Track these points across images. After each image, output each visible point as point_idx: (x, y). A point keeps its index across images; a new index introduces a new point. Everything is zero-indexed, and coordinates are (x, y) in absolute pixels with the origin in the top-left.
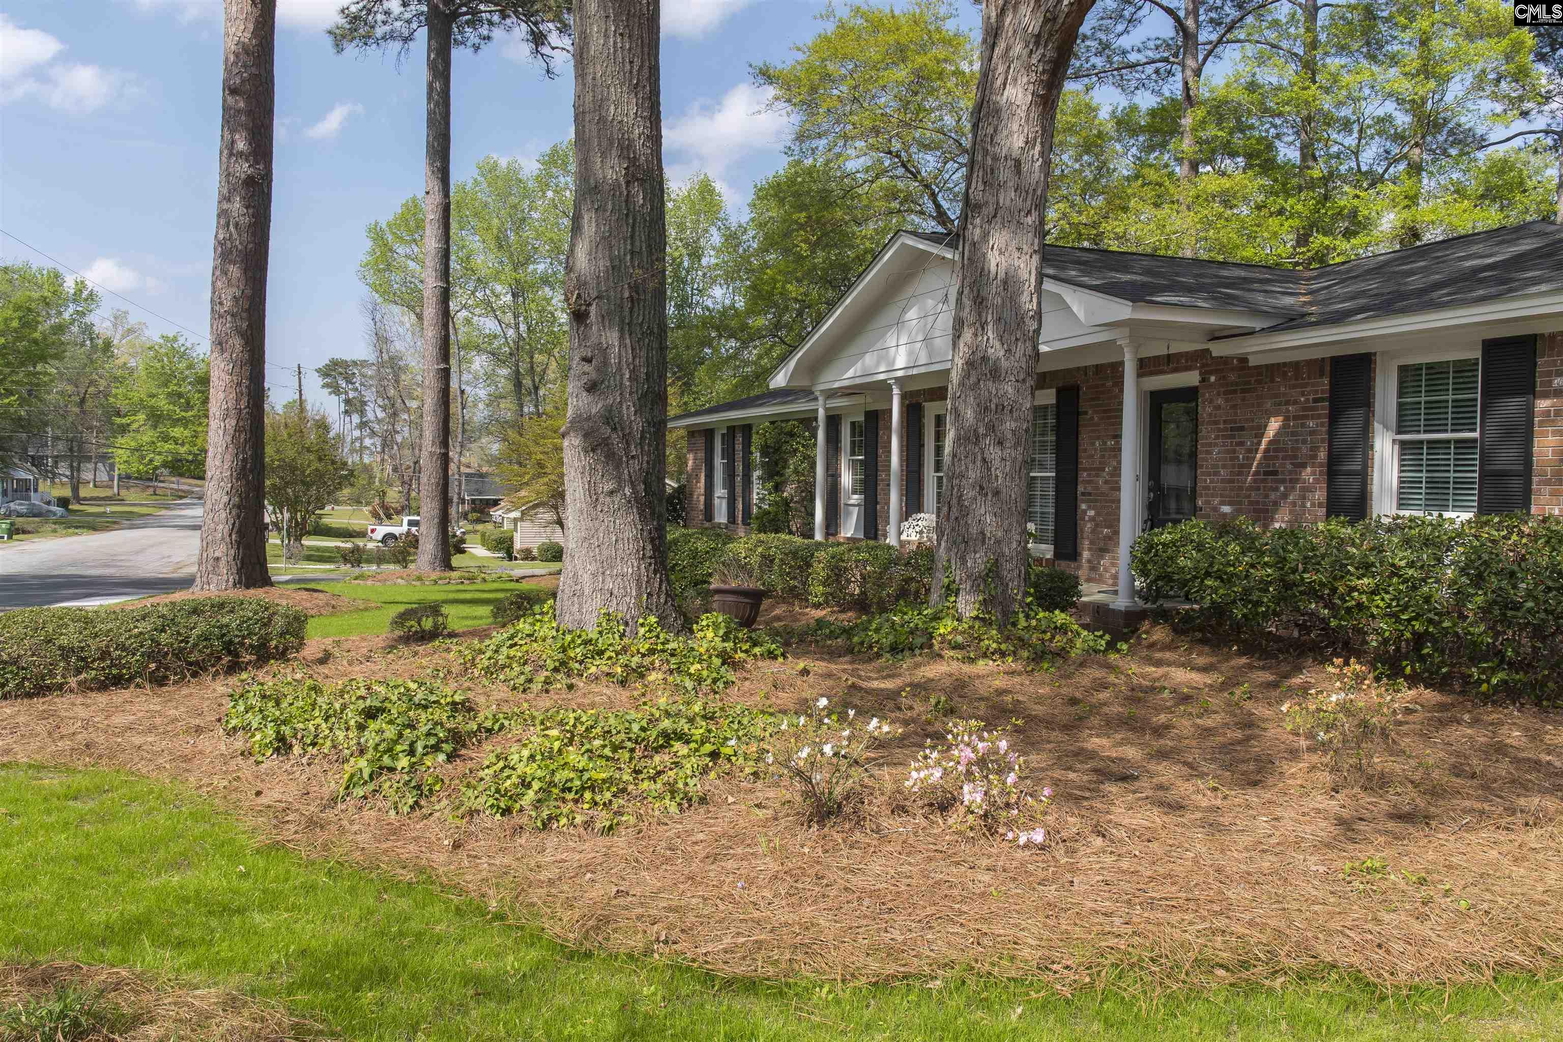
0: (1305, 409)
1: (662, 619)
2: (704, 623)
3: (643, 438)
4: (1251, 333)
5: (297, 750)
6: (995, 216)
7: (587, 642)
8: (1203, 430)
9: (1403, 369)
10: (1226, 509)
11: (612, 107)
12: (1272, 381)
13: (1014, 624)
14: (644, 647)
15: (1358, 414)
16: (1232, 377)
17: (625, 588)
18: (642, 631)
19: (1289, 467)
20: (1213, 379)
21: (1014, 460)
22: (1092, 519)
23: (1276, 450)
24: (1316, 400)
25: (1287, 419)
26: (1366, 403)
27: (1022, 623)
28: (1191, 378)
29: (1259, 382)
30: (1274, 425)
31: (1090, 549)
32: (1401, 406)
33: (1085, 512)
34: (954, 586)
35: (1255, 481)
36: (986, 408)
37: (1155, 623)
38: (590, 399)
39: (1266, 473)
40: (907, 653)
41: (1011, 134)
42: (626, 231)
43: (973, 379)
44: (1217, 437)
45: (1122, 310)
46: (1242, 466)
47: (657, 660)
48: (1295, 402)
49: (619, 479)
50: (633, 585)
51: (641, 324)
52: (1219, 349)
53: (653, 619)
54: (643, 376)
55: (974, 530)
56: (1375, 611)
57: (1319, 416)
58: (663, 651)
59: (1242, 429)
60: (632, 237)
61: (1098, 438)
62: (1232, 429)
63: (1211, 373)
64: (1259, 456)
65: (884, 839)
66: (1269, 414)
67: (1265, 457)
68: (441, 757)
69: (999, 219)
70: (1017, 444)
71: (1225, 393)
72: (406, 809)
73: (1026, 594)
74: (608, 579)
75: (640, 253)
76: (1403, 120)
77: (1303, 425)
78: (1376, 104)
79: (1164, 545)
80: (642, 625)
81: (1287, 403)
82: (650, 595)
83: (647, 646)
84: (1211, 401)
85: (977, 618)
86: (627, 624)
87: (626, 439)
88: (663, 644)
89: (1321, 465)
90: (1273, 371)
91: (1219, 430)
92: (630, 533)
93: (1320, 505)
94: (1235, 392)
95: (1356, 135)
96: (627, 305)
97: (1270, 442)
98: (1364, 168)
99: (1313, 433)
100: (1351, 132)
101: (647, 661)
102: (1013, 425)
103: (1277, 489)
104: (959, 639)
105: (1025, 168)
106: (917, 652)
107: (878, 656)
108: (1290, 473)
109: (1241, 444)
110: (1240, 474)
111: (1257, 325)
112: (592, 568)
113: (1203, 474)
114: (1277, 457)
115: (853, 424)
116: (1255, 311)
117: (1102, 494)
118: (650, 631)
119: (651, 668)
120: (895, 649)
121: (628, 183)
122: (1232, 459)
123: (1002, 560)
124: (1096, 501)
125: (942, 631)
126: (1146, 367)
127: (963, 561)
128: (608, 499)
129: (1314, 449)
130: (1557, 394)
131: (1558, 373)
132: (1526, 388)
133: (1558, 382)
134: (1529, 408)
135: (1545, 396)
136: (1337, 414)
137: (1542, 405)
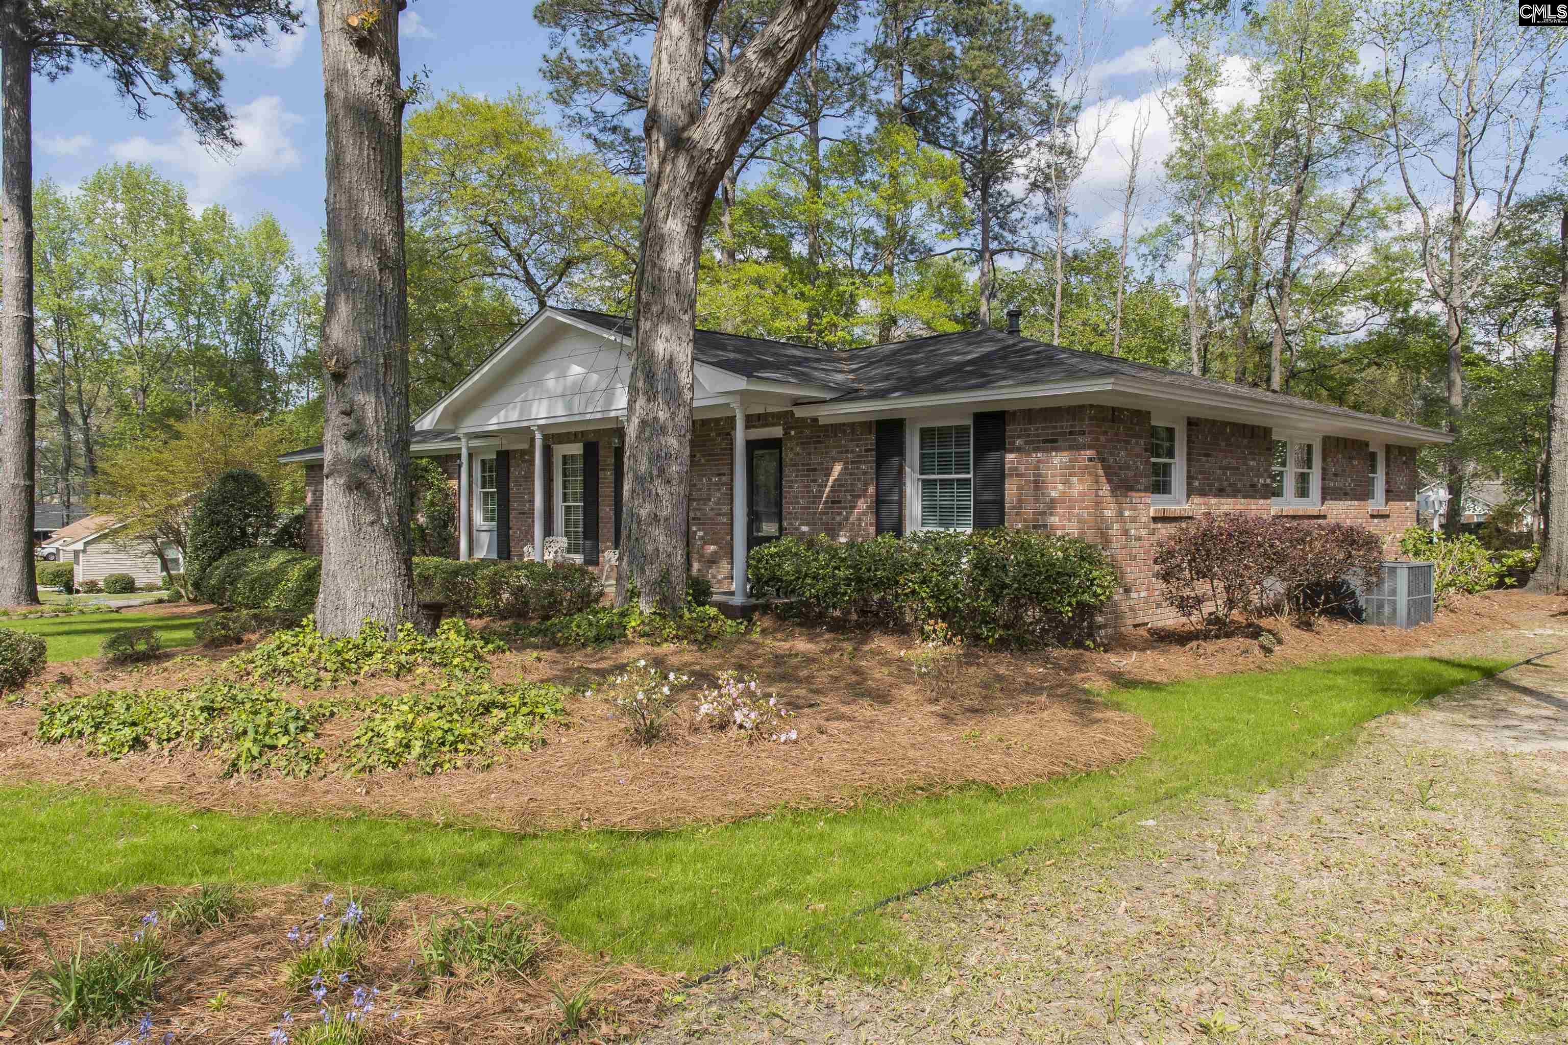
0: (859, 456)
1: (416, 624)
2: (446, 627)
3: (396, 478)
4: (824, 402)
5: (153, 746)
6: (662, 312)
7: (356, 647)
8: (786, 471)
9: (923, 431)
10: (805, 529)
11: (367, 207)
12: (836, 436)
13: (681, 617)
14: (407, 647)
15: (896, 461)
16: (807, 432)
17: (384, 601)
18: (401, 635)
19: (849, 498)
20: (793, 433)
21: (678, 496)
22: (702, 538)
23: (839, 486)
24: (866, 451)
25: (846, 463)
26: (900, 452)
27: (687, 615)
28: (777, 432)
29: (827, 436)
30: (838, 468)
31: (699, 562)
32: (922, 456)
33: (695, 532)
34: (636, 590)
35: (825, 508)
36: (658, 456)
37: (764, 613)
38: (349, 445)
39: (833, 502)
40: (608, 642)
41: (673, 253)
42: (380, 309)
43: (647, 434)
44: (797, 476)
45: (739, 383)
46: (814, 497)
47: (419, 657)
48: (852, 452)
49: (378, 512)
50: (392, 599)
51: (393, 386)
52: (800, 412)
53: (409, 625)
54: (395, 428)
55: (650, 548)
56: (924, 595)
57: (869, 462)
58: (422, 650)
59: (815, 470)
60: (385, 314)
61: (705, 476)
62: (808, 470)
63: (792, 428)
64: (827, 490)
65: (696, 748)
66: (835, 460)
67: (831, 491)
68: (310, 735)
69: (665, 315)
70: (681, 482)
71: (802, 443)
72: (302, 774)
73: (688, 594)
74: (370, 594)
75: (391, 327)
76: (881, 232)
77: (858, 468)
78: (863, 219)
79: (771, 556)
80: (401, 630)
81: (847, 452)
82: (405, 606)
83: (409, 647)
84: (792, 449)
85: (655, 613)
86: (387, 630)
87: (383, 479)
88: (422, 644)
89: (871, 496)
90: (837, 429)
91: (798, 470)
92: (386, 556)
93: (871, 525)
94: (809, 443)
95: (850, 241)
96: (382, 370)
97: (835, 480)
98: (856, 267)
99: (865, 473)
100: (847, 239)
101: (412, 658)
102: (678, 468)
103: (840, 514)
104: (647, 629)
105: (683, 279)
106: (617, 640)
107: (584, 645)
108: (850, 502)
109: (815, 481)
110: (814, 503)
111: (828, 396)
112: (355, 586)
113: (787, 503)
114: (840, 491)
115: (483, 461)
116: (826, 387)
117: (711, 519)
118: (408, 635)
119: (415, 664)
120: (598, 639)
121: (381, 270)
122: (808, 492)
123: (671, 569)
124: (704, 524)
125: (633, 624)
126: (752, 421)
127: (643, 571)
128: (369, 528)
129: (866, 485)
130: (1019, 450)
131: (1019, 437)
132: (1001, 445)
133: (1019, 442)
134: (1003, 459)
135: (1011, 451)
136: (881, 461)
137: (1010, 457)
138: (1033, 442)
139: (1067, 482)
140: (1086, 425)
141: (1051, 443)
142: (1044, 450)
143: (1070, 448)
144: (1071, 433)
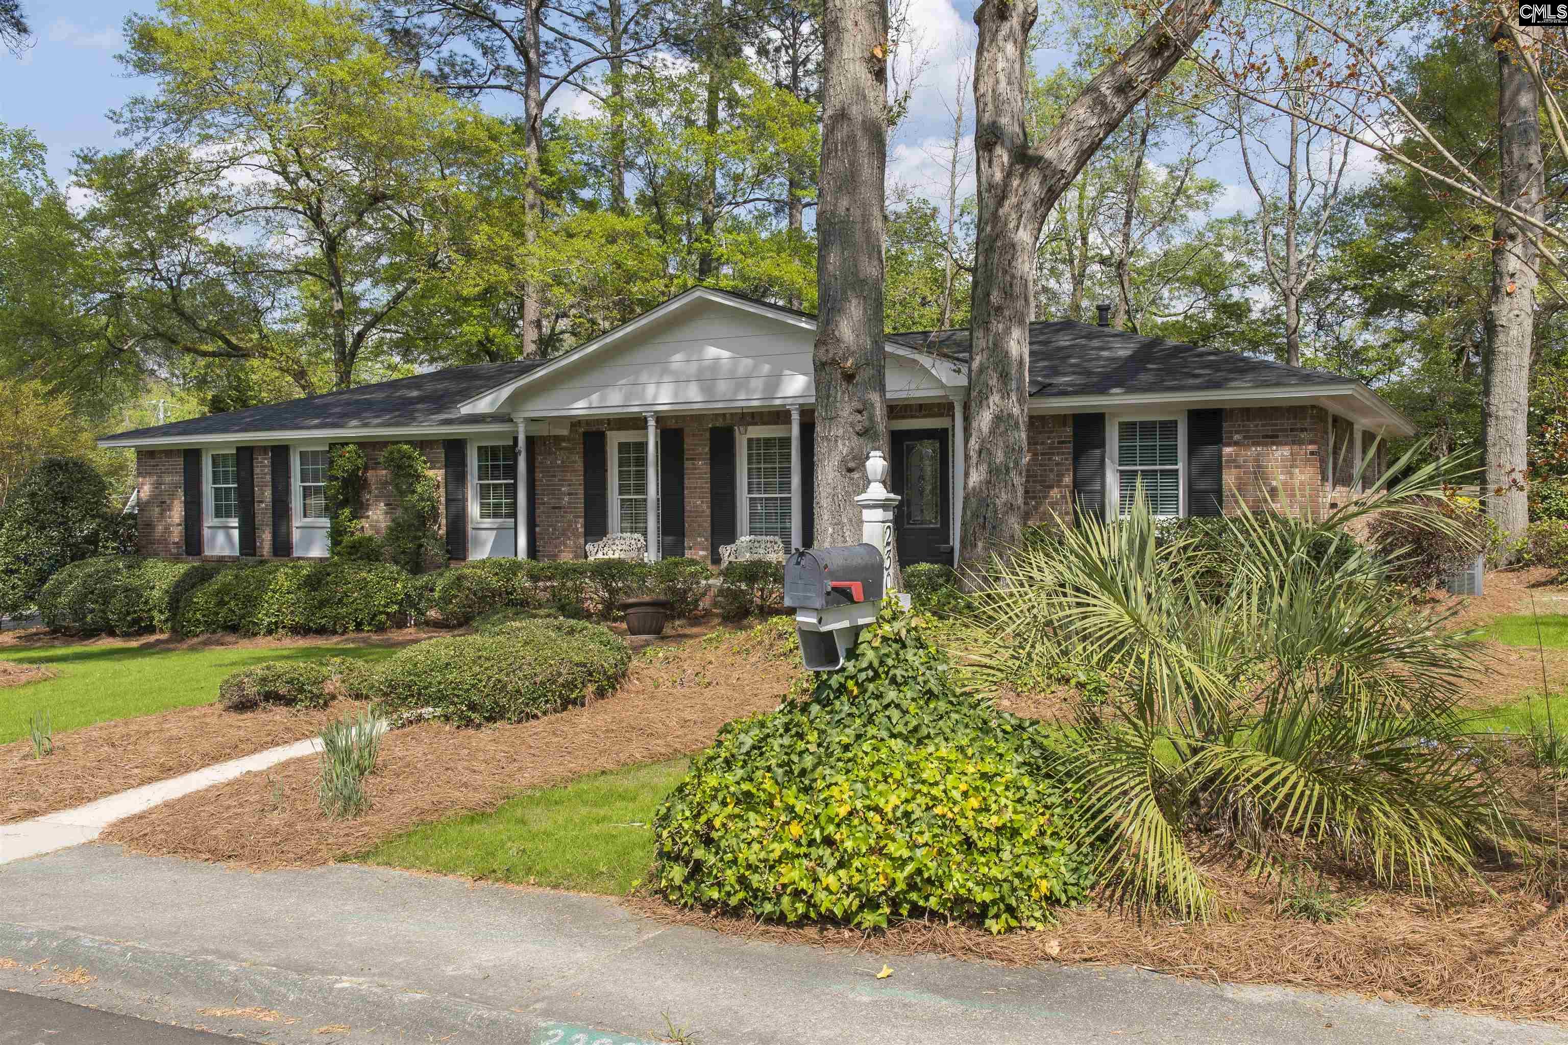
0: (1050, 448)
9: (1124, 425)
15: (1096, 453)
24: (1062, 443)
25: (1035, 454)
32: (1122, 448)
48: (1043, 443)
57: (1065, 453)
77: (1049, 459)
81: (1035, 444)
89: (1067, 486)
99: (1060, 464)
129: (1062, 476)
130: (1236, 444)
131: (1237, 432)
132: (1217, 439)
133: (1237, 437)
134: (1220, 451)
135: (1229, 445)
136: (1079, 453)
137: (1227, 450)
138: (1252, 437)
139: (1291, 474)
140: (1307, 423)
141: (1272, 439)
142: (1265, 444)
143: (1294, 443)
144: (1292, 430)
